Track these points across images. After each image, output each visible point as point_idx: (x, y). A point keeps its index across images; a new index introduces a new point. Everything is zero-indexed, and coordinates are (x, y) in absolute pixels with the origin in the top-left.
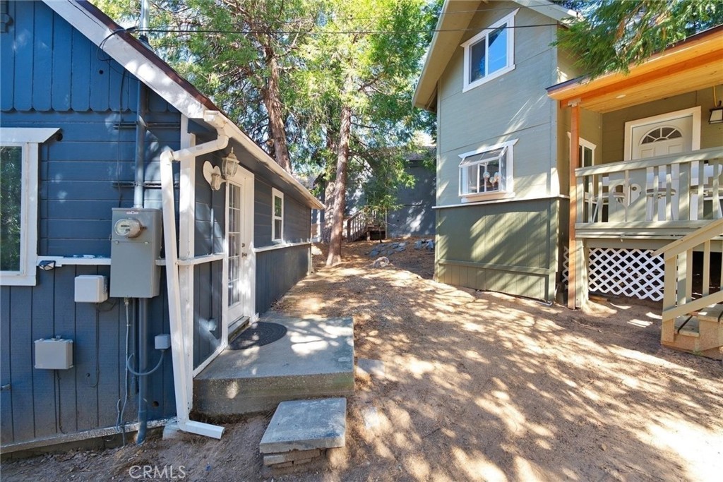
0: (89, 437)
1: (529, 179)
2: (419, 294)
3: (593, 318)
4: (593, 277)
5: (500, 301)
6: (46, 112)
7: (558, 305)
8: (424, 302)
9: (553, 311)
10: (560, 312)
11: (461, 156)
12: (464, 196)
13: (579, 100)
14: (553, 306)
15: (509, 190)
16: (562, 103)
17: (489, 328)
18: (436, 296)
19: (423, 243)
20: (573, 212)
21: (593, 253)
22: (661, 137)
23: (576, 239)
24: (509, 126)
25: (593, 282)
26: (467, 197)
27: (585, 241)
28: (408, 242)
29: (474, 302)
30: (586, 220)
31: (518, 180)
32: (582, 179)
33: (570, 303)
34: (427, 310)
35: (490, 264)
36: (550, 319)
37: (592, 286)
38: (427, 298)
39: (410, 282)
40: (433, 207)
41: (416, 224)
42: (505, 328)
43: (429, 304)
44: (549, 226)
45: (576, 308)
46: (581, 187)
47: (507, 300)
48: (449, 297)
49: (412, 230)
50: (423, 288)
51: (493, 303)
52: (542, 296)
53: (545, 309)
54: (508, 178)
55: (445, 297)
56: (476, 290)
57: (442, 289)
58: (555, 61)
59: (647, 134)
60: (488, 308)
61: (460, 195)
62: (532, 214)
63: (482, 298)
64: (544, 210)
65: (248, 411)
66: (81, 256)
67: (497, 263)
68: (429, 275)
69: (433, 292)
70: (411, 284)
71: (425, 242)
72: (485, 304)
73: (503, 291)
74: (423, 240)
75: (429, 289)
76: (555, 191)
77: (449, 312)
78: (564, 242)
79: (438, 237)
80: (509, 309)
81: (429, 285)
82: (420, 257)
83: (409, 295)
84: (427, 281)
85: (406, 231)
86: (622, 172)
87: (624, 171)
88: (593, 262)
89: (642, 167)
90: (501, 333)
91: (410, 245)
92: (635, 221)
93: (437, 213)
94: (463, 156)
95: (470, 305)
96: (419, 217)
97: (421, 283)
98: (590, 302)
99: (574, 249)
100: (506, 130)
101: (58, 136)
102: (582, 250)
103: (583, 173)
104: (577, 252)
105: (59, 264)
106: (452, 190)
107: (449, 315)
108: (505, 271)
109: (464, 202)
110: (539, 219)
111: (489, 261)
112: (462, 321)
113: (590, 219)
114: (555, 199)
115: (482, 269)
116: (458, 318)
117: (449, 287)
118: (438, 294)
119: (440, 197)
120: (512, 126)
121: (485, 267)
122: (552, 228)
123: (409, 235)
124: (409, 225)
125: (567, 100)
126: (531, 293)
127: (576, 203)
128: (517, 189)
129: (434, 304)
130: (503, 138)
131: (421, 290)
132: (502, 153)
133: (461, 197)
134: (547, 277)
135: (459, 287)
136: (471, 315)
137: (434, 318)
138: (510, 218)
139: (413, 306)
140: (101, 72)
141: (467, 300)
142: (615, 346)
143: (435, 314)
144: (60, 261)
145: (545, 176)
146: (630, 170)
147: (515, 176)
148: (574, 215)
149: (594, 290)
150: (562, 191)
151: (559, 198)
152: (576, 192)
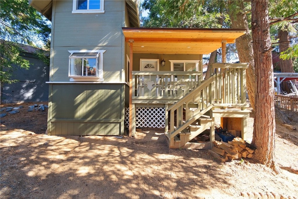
1: (111, 73)
2: (33, 150)
3: (139, 140)
4: (137, 121)
5: (96, 141)
7: (125, 137)
8: (37, 157)
9: (124, 141)
10: (127, 140)
11: (70, 51)
12: (72, 77)
13: (133, 40)
14: (123, 138)
15: (100, 77)
16: (126, 40)
17: (97, 166)
18: (49, 148)
19: (35, 107)
20: (131, 91)
21: (137, 110)
22: (149, 67)
23: (132, 104)
24: (101, 42)
25: (137, 123)
26: (74, 78)
27: (136, 104)
28: (22, 106)
29: (80, 146)
30: (136, 95)
31: (105, 72)
32: (134, 76)
33: (130, 135)
34: (42, 166)
35: (89, 119)
36: (125, 146)
38: (41, 153)
39: (22, 139)
40: (46, 82)
41: (29, 94)
42: (106, 163)
43: (43, 158)
44: (121, 97)
45: (132, 136)
46: (134, 80)
47: (99, 139)
48: (60, 147)
49: (25, 99)
50: (36, 143)
51: (92, 144)
52: (118, 133)
53: (120, 141)
54: (100, 70)
55: (56, 147)
56: (80, 136)
57: (54, 141)
58: (124, 18)
59: (146, 65)
60: (91, 149)
61: (69, 75)
62: (113, 91)
63: (85, 142)
64: (118, 89)
67: (93, 118)
68: (42, 130)
69: (46, 145)
70: (23, 142)
71: (37, 106)
72: (87, 146)
73: (97, 134)
74: (36, 105)
75: (42, 143)
76: (123, 80)
77: (62, 161)
78: (127, 106)
79: (50, 104)
80: (103, 146)
81: (41, 139)
82: (33, 117)
83: (21, 154)
84: (40, 136)
85: (19, 99)
86: (148, 75)
87: (149, 75)
88: (137, 114)
89: (155, 74)
90: (106, 168)
91: (25, 108)
92: (153, 96)
93: (50, 87)
94: (72, 52)
95: (77, 149)
96: (32, 91)
97: (34, 138)
98: (136, 132)
99: (132, 109)
100: (99, 43)
103: (134, 74)
104: (133, 110)
106: (63, 72)
107: (63, 163)
108: (98, 122)
109: (72, 81)
110: (116, 94)
111: (88, 118)
112: (76, 167)
113: (138, 95)
114: (124, 84)
115: (83, 123)
116: (71, 165)
117: (59, 138)
118: (52, 146)
119: (52, 76)
120: (102, 43)
121: (86, 121)
122: (122, 99)
123: (22, 102)
124: (23, 95)
125: (128, 38)
126: (112, 133)
127: (132, 87)
128: (105, 77)
129: (49, 157)
130: (97, 48)
131: (34, 145)
132: (98, 56)
133: (70, 77)
134: (120, 123)
135: (67, 136)
136: (81, 159)
137: (49, 172)
138: (100, 93)
139: (25, 165)
141: (74, 145)
142: (155, 154)
143: (49, 168)
145: (119, 73)
146: (151, 75)
147: (104, 70)
148: (131, 92)
149: (138, 126)
150: (126, 81)
151: (125, 84)
152: (132, 82)
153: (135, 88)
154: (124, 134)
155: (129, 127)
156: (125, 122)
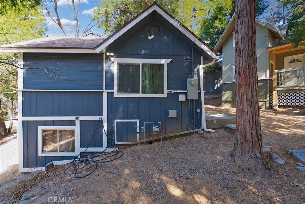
0: (180, 134)
3: (281, 112)
4: (279, 101)
6: (178, 56)
11: (233, 67)
13: (275, 51)
16: (269, 52)
20: (274, 83)
21: (280, 94)
22: (295, 61)
23: (275, 90)
27: (278, 90)
30: (278, 85)
32: (276, 73)
33: (273, 109)
37: (280, 104)
45: (275, 110)
52: (264, 108)
58: (268, 40)
59: (291, 61)
61: (234, 79)
65: (216, 128)
66: (177, 90)
76: (268, 77)
78: (271, 92)
79: (223, 92)
84: (219, 107)
87: (290, 71)
88: (280, 97)
93: (223, 85)
98: (279, 108)
99: (275, 94)
101: (171, 61)
102: (277, 93)
105: (173, 92)
110: (263, 85)
113: (280, 85)
125: (271, 51)
134: (266, 102)
140: (182, 46)
144: (173, 91)
145: (264, 73)
150: (270, 77)
151: (269, 79)
152: (275, 77)
153: (278, 81)
154: (269, 109)
155: (272, 105)
156: (269, 102)
